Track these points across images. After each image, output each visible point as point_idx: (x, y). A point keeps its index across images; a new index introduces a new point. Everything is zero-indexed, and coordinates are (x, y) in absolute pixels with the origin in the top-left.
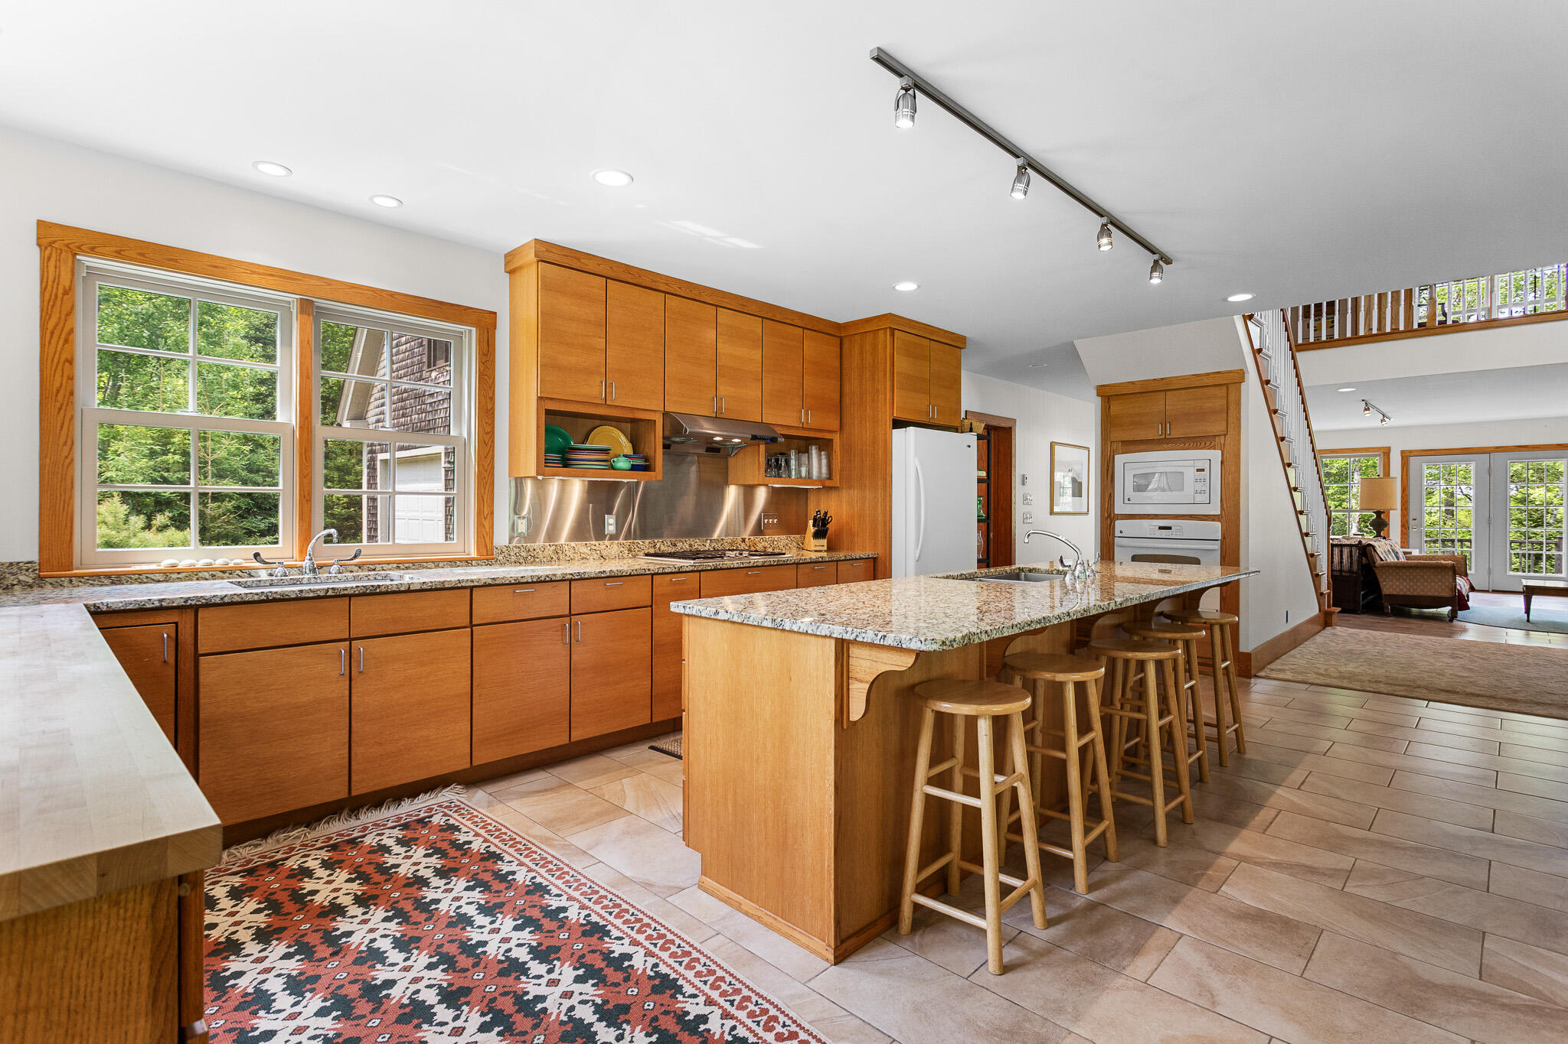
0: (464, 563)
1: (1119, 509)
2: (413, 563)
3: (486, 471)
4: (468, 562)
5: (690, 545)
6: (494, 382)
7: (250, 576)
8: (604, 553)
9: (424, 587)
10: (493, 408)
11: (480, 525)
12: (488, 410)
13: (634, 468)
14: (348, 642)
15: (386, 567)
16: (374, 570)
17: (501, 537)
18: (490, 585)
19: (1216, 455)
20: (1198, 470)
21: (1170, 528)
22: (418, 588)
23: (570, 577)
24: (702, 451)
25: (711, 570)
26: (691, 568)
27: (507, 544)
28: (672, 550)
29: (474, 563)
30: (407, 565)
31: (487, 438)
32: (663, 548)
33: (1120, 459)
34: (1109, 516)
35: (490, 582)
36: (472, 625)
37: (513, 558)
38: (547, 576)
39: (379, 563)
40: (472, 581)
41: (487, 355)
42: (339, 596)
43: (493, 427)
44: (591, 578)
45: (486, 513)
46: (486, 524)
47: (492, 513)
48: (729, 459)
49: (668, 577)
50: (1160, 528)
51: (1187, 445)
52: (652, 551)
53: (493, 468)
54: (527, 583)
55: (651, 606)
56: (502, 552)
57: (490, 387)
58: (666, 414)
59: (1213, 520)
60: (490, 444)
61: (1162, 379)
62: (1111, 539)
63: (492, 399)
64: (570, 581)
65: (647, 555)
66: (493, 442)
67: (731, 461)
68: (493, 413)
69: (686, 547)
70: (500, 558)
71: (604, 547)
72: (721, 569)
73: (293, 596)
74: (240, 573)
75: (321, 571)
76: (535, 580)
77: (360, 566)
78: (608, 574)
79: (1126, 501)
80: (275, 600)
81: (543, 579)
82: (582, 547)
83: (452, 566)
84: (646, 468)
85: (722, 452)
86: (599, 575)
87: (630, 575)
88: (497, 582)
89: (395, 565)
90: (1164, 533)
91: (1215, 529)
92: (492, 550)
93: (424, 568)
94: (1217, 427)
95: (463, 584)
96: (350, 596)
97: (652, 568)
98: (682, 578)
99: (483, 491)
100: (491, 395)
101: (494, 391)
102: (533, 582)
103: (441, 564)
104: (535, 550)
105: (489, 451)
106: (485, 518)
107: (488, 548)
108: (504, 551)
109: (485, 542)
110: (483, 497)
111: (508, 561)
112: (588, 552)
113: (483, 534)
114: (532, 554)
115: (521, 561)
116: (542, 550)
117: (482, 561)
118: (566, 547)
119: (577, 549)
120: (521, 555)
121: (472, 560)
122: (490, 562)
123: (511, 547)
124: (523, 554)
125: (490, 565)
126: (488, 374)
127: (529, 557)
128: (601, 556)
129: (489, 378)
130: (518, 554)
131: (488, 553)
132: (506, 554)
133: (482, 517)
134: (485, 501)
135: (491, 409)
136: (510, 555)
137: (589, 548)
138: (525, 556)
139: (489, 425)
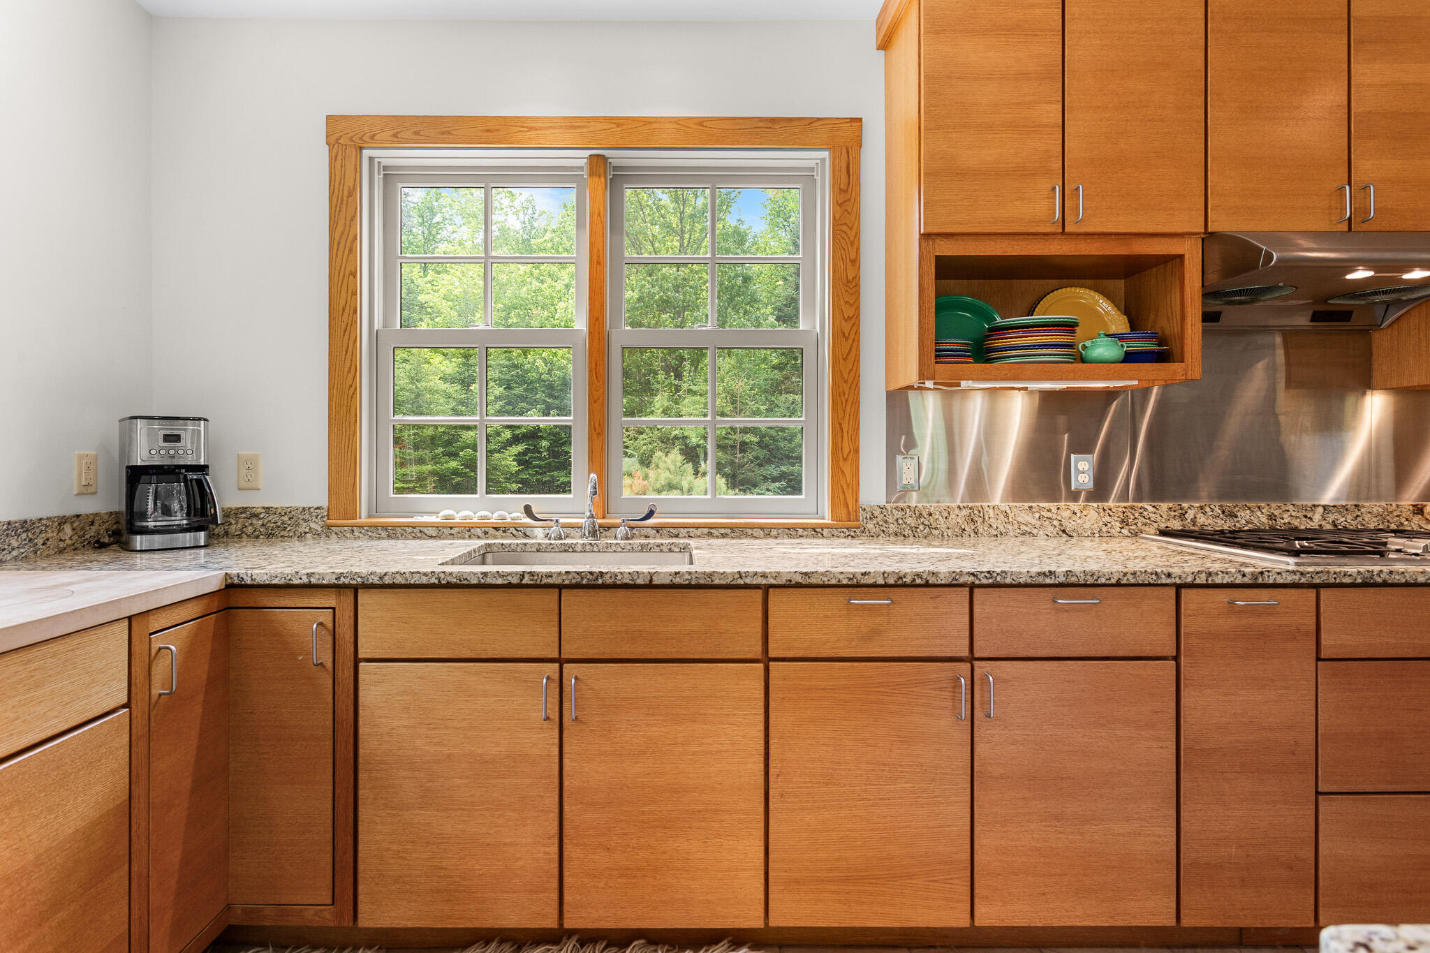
0: (811, 533)
2: (732, 528)
3: (846, 382)
4: (816, 531)
5: (1271, 517)
6: (858, 234)
7: (526, 536)
8: (1069, 526)
9: (677, 580)
10: (857, 277)
11: (836, 470)
12: (848, 281)
13: (1129, 357)
14: (557, 665)
15: (693, 531)
16: (677, 536)
17: (873, 491)
18: (799, 586)
22: (667, 581)
23: (970, 579)
24: (1303, 321)
25: (1353, 585)
26: (1290, 579)
27: (883, 502)
28: (1226, 525)
29: (826, 532)
30: (723, 531)
31: (848, 328)
32: (1201, 519)
35: (798, 579)
36: (767, 660)
37: (893, 528)
38: (919, 575)
39: (684, 526)
40: (764, 576)
41: (845, 191)
42: (539, 585)
43: (858, 308)
44: (1019, 585)
45: (846, 451)
46: (847, 470)
47: (857, 451)
48: (1376, 336)
49: (1222, 596)
52: (1176, 525)
54: (875, 586)
55: (1176, 658)
56: (873, 517)
57: (852, 243)
58: (1209, 238)
60: (852, 336)
63: (855, 262)
64: (972, 587)
65: (1163, 533)
66: (857, 333)
67: (1381, 341)
68: (858, 286)
69: (1260, 519)
70: (870, 526)
71: (1067, 514)
72: (1385, 584)
73: (474, 581)
74: (514, 532)
75: (608, 533)
76: (891, 581)
77: (658, 529)
78: (1062, 579)
80: (449, 586)
81: (908, 580)
82: (1023, 514)
83: (790, 536)
84: (1161, 357)
85: (1357, 321)
86: (1040, 580)
87: (1118, 584)
88: (813, 581)
89: (706, 531)
92: (856, 512)
93: (747, 536)
95: (748, 581)
96: (560, 587)
97: (1176, 571)
98: (1264, 599)
99: (841, 413)
100: (853, 256)
101: (858, 250)
102: (886, 585)
103: (774, 533)
104: (931, 515)
105: (851, 349)
106: (845, 460)
107: (850, 508)
108: (876, 514)
109: (845, 499)
110: (840, 424)
111: (883, 531)
112: (1034, 521)
113: (842, 486)
114: (926, 523)
115: (906, 533)
116: (945, 514)
117: (839, 530)
118: (991, 511)
119: (1011, 515)
120: (905, 523)
121: (823, 527)
122: (852, 534)
123: (889, 508)
124: (909, 521)
125: (853, 537)
126: (848, 222)
127: (921, 527)
128: (1064, 531)
129: (851, 229)
130: (901, 521)
131: (849, 514)
132: (879, 519)
133: (841, 458)
134: (845, 430)
135: (853, 278)
136: (886, 522)
137: (1037, 515)
138: (913, 525)
139: (851, 305)
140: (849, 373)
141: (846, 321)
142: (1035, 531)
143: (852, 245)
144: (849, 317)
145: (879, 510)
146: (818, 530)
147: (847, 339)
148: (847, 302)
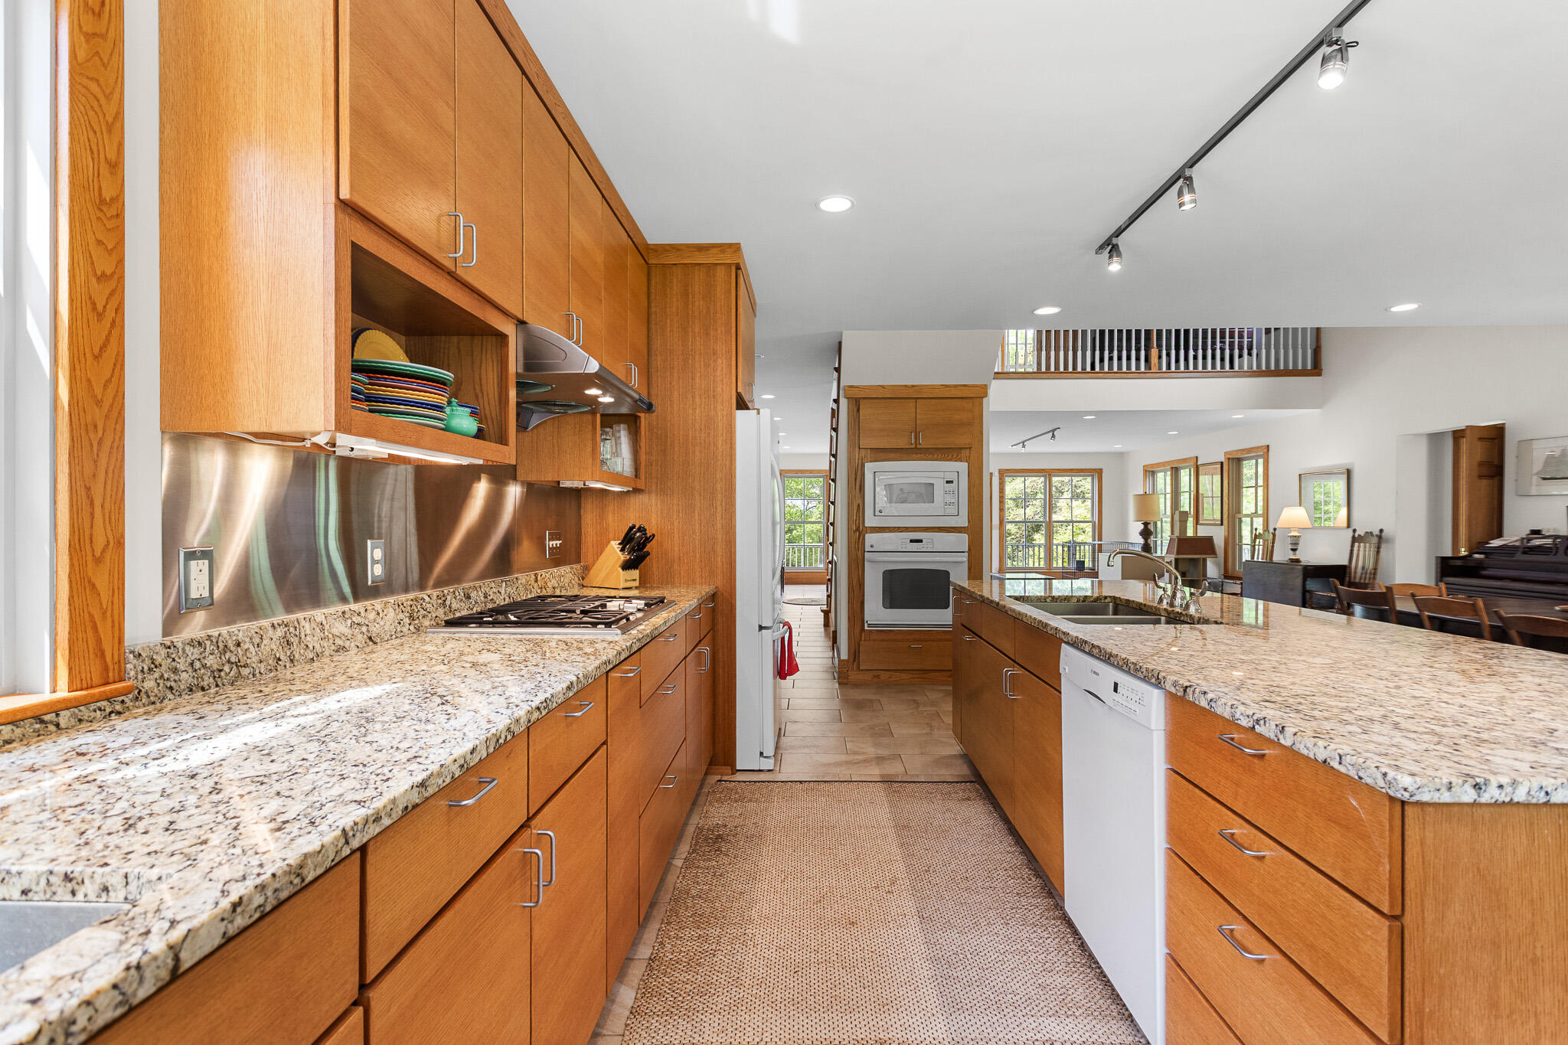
0: (29, 727)
1: (870, 521)
3: (99, 403)
6: (119, 115)
8: (375, 630)
12: (102, 201)
17: (143, 617)
19: (963, 467)
20: (948, 482)
21: (921, 541)
29: (64, 718)
31: (100, 296)
33: (870, 468)
34: (858, 529)
37: (185, 679)
41: (98, 15)
43: (121, 262)
45: (100, 543)
46: (102, 583)
47: (120, 544)
50: (912, 541)
51: (936, 456)
53: (119, 395)
56: (155, 665)
57: (110, 129)
58: (521, 327)
59: (960, 532)
60: (110, 314)
61: (913, 386)
62: (859, 554)
63: (116, 168)
65: (450, 624)
66: (120, 309)
68: (120, 216)
70: (149, 684)
71: (372, 615)
79: (877, 513)
90: (915, 546)
91: (962, 541)
92: (121, 662)
94: (961, 440)
104: (238, 645)
105: (107, 339)
106: (98, 561)
107: (108, 658)
108: (158, 659)
109: (99, 641)
110: (88, 489)
111: (171, 688)
112: (347, 631)
113: (91, 615)
114: (233, 659)
115: (205, 684)
116: (257, 640)
117: (93, 707)
118: (307, 625)
119: (327, 627)
120: (204, 666)
121: (57, 708)
122: (118, 707)
123: (179, 645)
124: (211, 661)
125: (119, 713)
126: (101, 80)
127: (227, 668)
128: (370, 638)
129: (108, 97)
130: (197, 665)
131: (106, 669)
132: (163, 668)
133: (89, 558)
134: (98, 503)
135: (112, 199)
136: (175, 671)
137: (349, 621)
138: (215, 667)
139: (110, 252)
140: (105, 386)
141: (99, 279)
142: (347, 644)
143: (110, 131)
144: (103, 274)
145: (164, 652)
146: (47, 718)
147: (100, 316)
148: (99, 242)
